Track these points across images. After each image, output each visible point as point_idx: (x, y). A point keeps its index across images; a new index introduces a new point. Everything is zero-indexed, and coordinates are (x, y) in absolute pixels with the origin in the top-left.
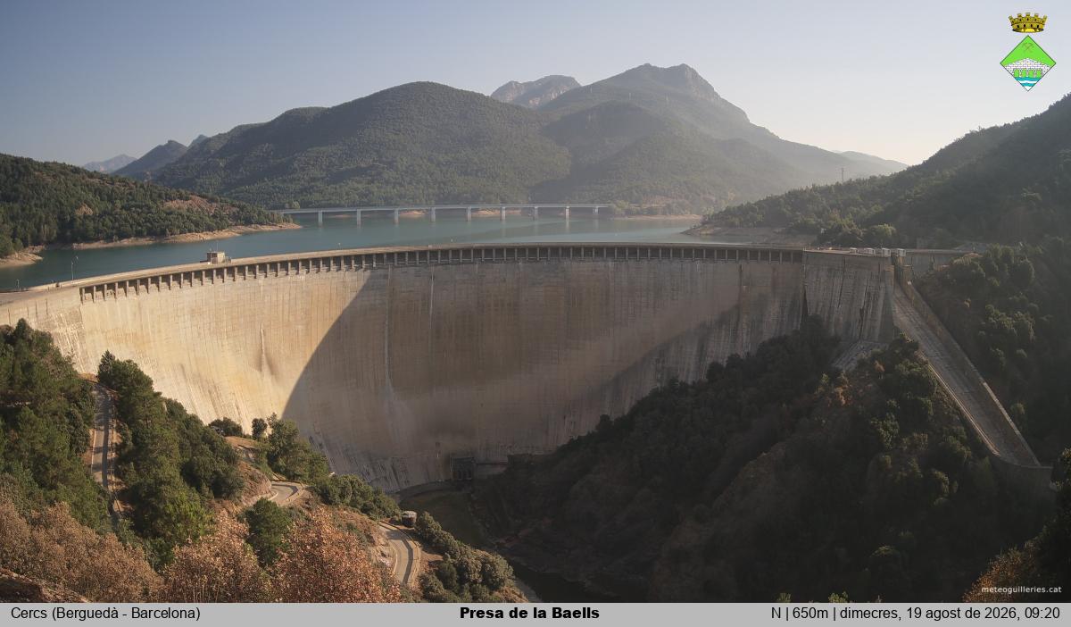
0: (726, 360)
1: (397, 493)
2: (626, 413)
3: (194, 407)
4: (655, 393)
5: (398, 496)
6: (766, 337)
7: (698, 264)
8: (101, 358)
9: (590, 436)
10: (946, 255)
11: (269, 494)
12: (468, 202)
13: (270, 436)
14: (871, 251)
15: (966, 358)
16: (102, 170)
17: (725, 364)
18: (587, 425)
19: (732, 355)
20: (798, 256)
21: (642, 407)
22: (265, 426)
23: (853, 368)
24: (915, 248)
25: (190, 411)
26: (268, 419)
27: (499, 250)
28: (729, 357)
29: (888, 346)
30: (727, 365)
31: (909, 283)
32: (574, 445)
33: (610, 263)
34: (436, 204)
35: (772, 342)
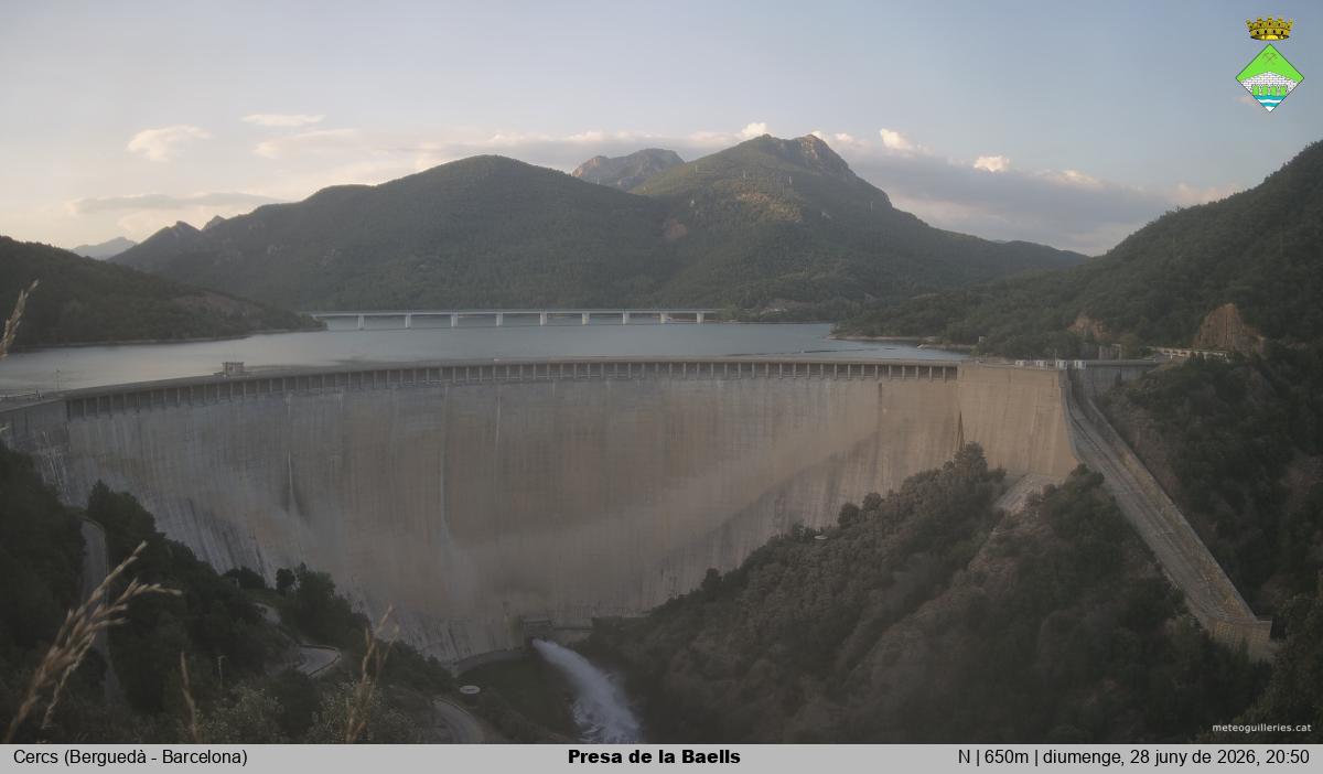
0: (863, 499)
1: (455, 664)
2: (738, 567)
3: (205, 552)
4: (775, 542)
5: (457, 666)
6: (912, 472)
7: (828, 383)
8: (91, 488)
9: (694, 595)
10: (1136, 366)
11: (297, 663)
12: (542, 306)
13: (298, 590)
14: (1041, 363)
15: (1162, 493)
16: (95, 255)
17: (861, 506)
18: (690, 581)
19: (870, 494)
20: (952, 370)
21: (760, 558)
22: (293, 577)
23: (1020, 509)
24: (1097, 358)
25: (200, 558)
26: (296, 570)
27: (582, 366)
28: (867, 497)
29: (1063, 482)
30: (866, 505)
31: (1090, 402)
32: (675, 605)
33: (719, 383)
34: (505, 307)
35: (921, 477)
